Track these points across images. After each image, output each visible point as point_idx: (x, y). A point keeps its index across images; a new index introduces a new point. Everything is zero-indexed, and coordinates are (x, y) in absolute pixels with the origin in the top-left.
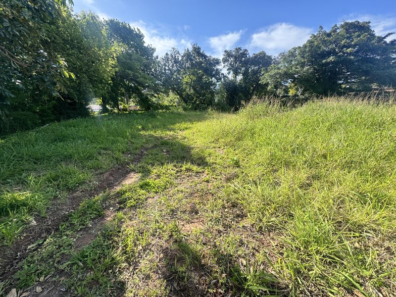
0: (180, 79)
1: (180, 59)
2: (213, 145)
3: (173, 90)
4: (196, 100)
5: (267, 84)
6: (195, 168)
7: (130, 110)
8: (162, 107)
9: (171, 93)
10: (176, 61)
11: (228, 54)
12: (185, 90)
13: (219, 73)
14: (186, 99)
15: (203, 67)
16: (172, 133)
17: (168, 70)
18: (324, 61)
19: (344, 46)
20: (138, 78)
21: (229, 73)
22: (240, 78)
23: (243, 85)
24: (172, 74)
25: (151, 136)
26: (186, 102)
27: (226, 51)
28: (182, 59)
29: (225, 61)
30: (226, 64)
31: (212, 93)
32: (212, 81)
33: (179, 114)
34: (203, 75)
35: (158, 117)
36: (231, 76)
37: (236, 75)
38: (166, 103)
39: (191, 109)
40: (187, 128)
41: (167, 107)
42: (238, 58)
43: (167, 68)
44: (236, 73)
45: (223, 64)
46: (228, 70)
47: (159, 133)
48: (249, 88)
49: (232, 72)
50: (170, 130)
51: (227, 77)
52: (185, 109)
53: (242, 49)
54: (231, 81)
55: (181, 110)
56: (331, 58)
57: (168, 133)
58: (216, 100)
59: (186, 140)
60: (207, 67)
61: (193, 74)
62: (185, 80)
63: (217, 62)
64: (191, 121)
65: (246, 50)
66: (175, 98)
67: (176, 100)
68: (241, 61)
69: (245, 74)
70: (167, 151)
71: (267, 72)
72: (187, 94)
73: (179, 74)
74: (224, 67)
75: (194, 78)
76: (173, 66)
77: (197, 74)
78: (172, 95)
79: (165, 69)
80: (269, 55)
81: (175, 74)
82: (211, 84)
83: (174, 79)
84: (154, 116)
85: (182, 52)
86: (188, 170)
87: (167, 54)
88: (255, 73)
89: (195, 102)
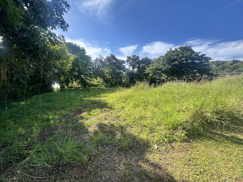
0: (104, 71)
1: (104, 60)
2: (116, 102)
3: (100, 76)
4: (112, 81)
5: (149, 74)
6: (107, 110)
7: (75, 88)
8: (93, 85)
9: (98, 78)
10: (101, 62)
11: (129, 58)
12: (106, 76)
13: (125, 68)
14: (106, 81)
15: (116, 65)
16: (99, 98)
17: (97, 66)
18: (173, 63)
19: (181, 57)
20: (81, 71)
21: (130, 68)
22: (136, 70)
23: (138, 73)
24: (99, 68)
25: (89, 100)
26: (107, 83)
27: (128, 57)
28: (105, 61)
29: (127, 61)
30: (128, 63)
31: (121, 78)
32: (121, 72)
33: (103, 89)
34: (116, 69)
35: (91, 91)
36: (131, 69)
37: (134, 68)
38: (95, 83)
39: (109, 86)
40: (106, 96)
41: (96, 86)
42: (134, 60)
43: (96, 65)
44: (134, 67)
45: (126, 63)
46: (129, 66)
47: (93, 99)
48: (141, 75)
49: (131, 67)
50: (98, 97)
51: (129, 69)
52: (106, 86)
53: (136, 56)
54: (131, 71)
55: (104, 87)
56: (176, 62)
57: (97, 98)
58: (124, 81)
59: (105, 101)
60: (119, 65)
61: (111, 68)
62: (106, 71)
63: (124, 62)
64: (109, 93)
65: (138, 57)
66: (100, 80)
67: (101, 81)
68: (136, 61)
69: (139, 68)
70: (97, 106)
71: (148, 68)
72: (107, 78)
73: (103, 68)
74: (127, 64)
75: (111, 70)
76: (100, 64)
77: (113, 68)
78: (99, 79)
79: (95, 66)
80: (150, 59)
81: (101, 68)
82: (120, 73)
83: (100, 70)
84: (89, 90)
85: (105, 57)
86: (105, 110)
87: (97, 58)
88: (144, 67)
89: (112, 83)
